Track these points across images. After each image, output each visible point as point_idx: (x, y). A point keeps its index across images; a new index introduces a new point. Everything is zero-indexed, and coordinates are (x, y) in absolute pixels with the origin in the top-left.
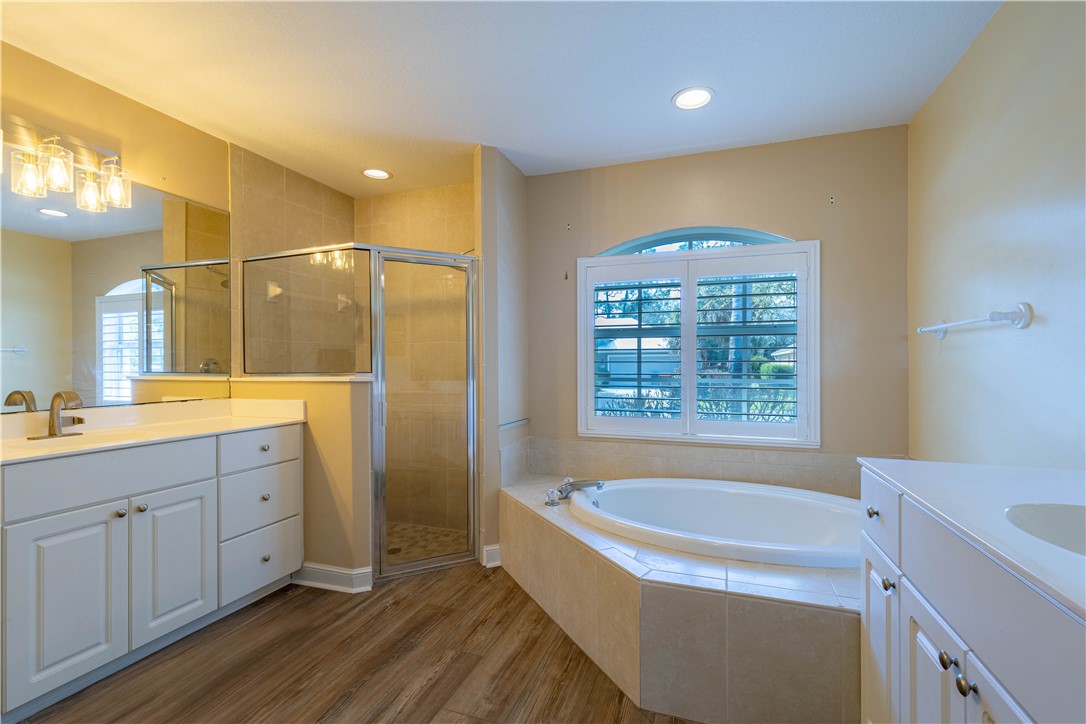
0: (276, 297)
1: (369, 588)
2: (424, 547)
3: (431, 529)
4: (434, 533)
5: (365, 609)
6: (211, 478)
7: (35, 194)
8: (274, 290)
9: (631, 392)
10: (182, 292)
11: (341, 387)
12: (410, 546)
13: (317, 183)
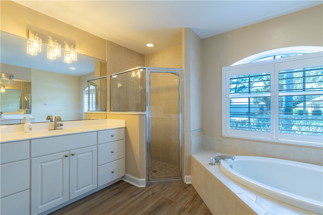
0: (120, 87)
1: (144, 186)
2: (165, 171)
3: (168, 164)
4: (169, 166)
5: (142, 195)
6: (95, 145)
7: (53, 58)
8: (120, 85)
9: (246, 119)
10: (99, 88)
11: (136, 116)
12: (160, 170)
13: (133, 51)
